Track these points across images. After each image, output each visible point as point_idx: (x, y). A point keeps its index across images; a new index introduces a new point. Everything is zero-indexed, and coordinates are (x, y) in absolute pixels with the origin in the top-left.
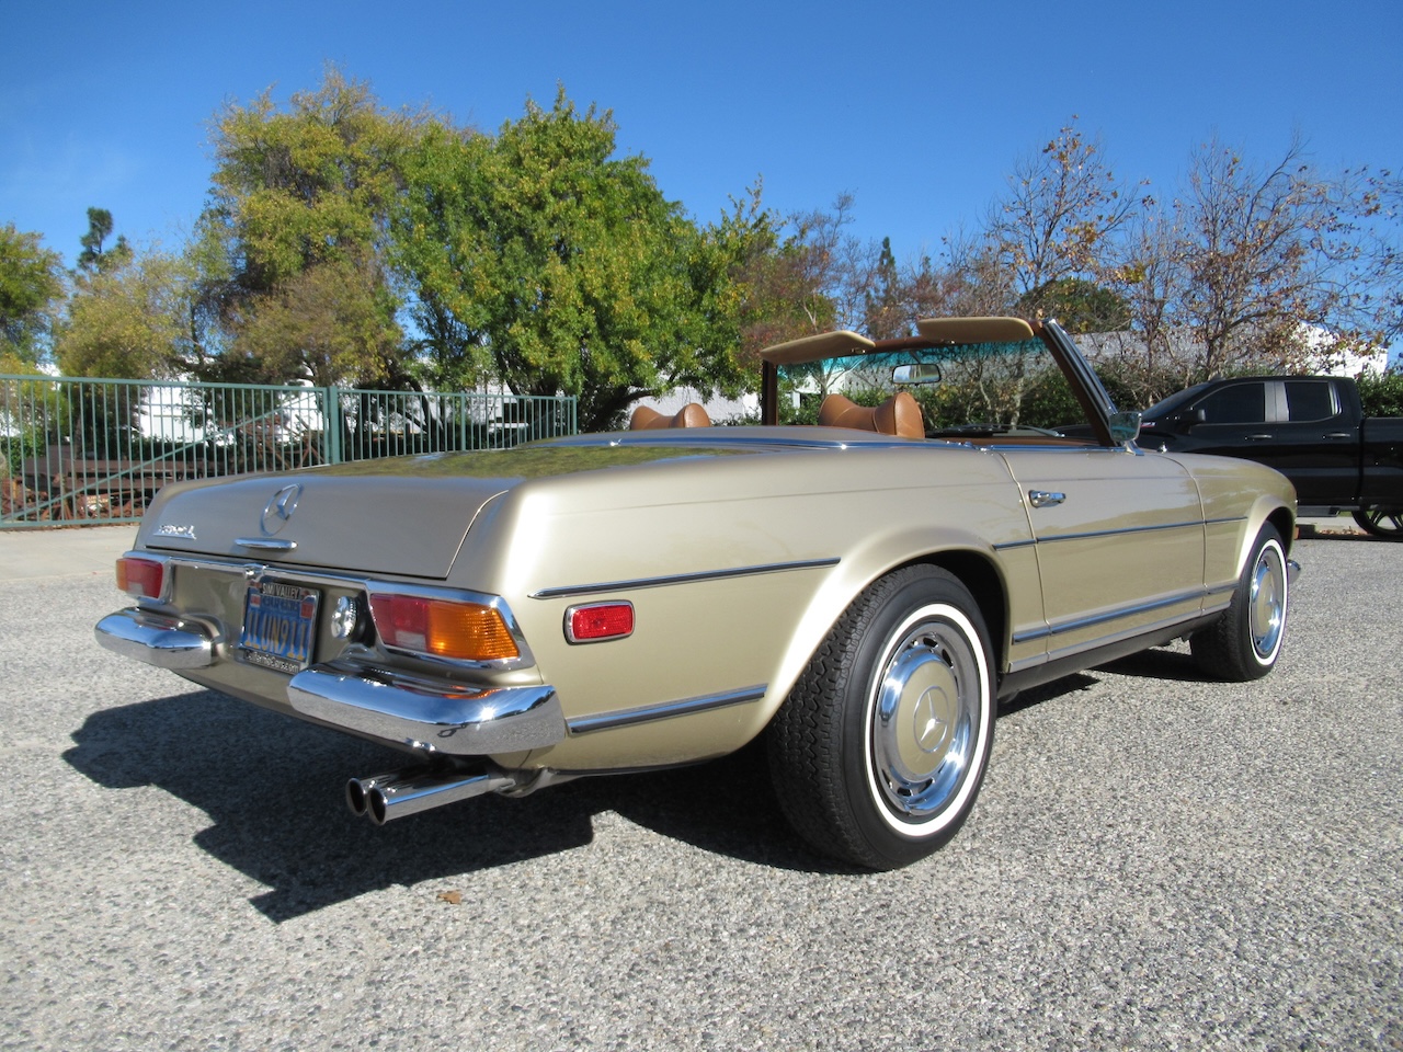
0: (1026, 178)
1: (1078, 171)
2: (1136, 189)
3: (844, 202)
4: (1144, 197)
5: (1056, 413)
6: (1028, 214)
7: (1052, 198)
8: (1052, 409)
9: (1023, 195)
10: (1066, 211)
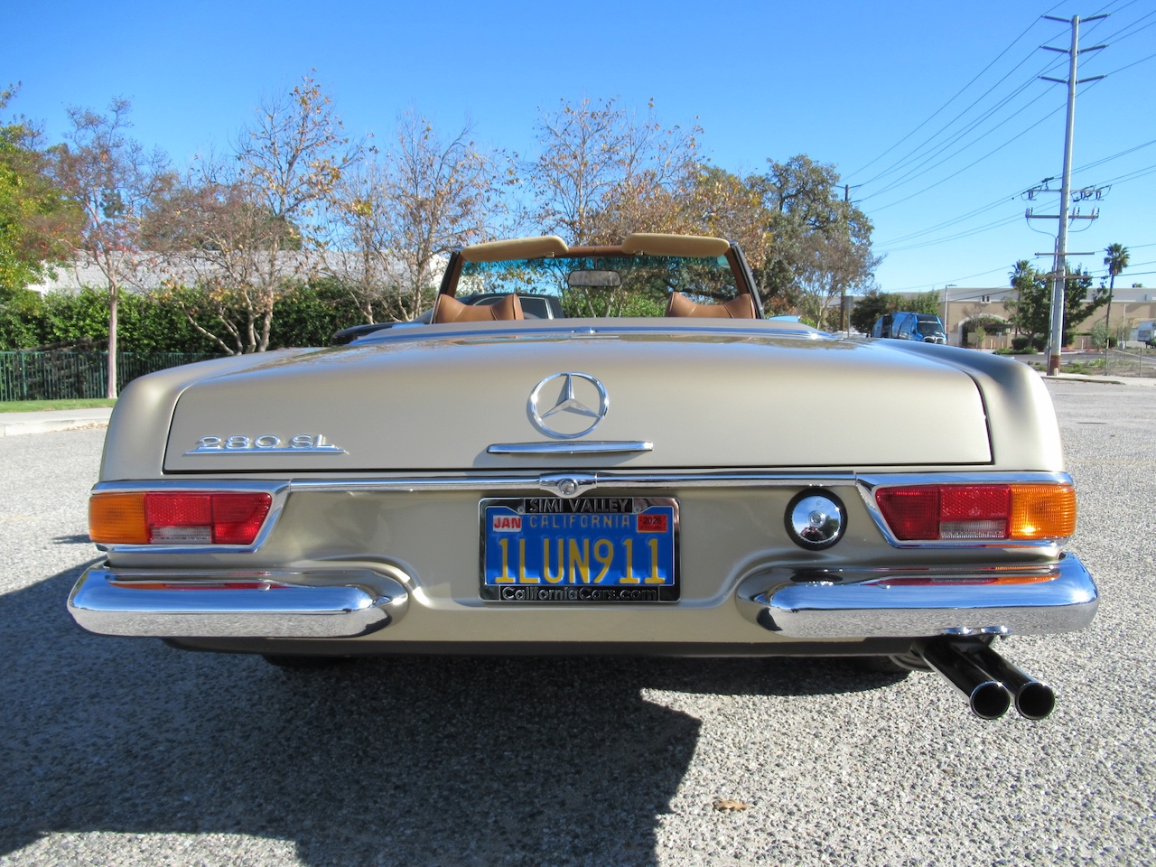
0: (271, 114)
1: (315, 116)
2: (363, 140)
3: (121, 107)
4: (371, 147)
5: (289, 314)
6: (273, 144)
7: (295, 133)
8: (285, 311)
9: (268, 127)
10: (307, 147)
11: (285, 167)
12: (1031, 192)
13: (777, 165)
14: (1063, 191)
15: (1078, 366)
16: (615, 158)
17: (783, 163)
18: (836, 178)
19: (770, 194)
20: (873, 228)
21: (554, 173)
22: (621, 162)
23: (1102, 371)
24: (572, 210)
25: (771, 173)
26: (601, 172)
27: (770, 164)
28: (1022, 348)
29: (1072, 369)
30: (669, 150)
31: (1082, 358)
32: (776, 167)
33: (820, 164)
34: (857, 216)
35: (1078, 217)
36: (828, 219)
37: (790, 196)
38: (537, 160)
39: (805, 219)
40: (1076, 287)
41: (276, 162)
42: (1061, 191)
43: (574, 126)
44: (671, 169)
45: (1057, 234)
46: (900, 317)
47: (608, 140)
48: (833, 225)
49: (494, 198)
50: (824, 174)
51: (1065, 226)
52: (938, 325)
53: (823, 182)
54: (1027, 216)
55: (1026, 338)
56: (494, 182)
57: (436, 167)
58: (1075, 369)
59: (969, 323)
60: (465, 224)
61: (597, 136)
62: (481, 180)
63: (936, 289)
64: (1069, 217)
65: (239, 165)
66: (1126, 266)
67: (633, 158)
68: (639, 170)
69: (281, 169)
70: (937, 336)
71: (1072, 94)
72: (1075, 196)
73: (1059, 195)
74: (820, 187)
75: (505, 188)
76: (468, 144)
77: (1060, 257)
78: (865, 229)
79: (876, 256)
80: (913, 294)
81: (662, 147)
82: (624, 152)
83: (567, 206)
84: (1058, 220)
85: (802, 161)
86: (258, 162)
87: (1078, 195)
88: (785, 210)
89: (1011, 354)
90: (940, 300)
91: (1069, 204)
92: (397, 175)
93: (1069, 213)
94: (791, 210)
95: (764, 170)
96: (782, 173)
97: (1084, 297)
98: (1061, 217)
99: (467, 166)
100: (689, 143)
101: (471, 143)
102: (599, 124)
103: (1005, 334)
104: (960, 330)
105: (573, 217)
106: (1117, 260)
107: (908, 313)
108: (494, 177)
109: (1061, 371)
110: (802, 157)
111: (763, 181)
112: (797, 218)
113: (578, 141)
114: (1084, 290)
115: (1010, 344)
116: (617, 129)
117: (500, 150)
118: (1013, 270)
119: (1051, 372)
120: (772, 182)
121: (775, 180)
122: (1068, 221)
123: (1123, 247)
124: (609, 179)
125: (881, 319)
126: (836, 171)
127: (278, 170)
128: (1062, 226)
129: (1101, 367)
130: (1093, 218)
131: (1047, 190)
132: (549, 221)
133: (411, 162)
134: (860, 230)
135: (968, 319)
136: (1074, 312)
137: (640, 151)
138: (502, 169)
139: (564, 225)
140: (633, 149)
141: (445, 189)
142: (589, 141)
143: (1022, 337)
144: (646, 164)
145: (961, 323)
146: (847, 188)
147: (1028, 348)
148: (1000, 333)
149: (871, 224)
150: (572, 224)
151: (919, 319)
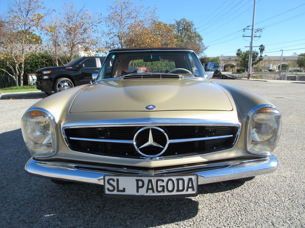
2: (50, 7)
7: (27, 5)
10: (31, 9)
11: (25, 16)
12: (244, 29)
13: (177, 21)
14: (252, 30)
15: (255, 77)
16: (131, 16)
17: (179, 20)
18: (193, 25)
19: (175, 29)
20: (203, 39)
21: (113, 20)
22: (133, 18)
23: (261, 78)
24: (118, 32)
25: (175, 23)
26: (127, 20)
27: (175, 21)
28: (239, 72)
29: (253, 77)
30: (147, 14)
31: (255, 74)
32: (177, 22)
33: (189, 21)
34: (199, 36)
35: (256, 37)
36: (191, 36)
37: (181, 30)
38: (107, 16)
39: (185, 36)
40: (254, 56)
41: (22, 15)
42: (252, 29)
43: (119, 6)
44: (148, 20)
45: (250, 41)
46: (209, 64)
47: (129, 11)
48: (192, 38)
49: (95, 28)
50: (190, 23)
51: (253, 39)
52: (219, 66)
53: (189, 26)
54: (243, 36)
55: (240, 69)
56: (94, 23)
57: (76, 17)
58: (254, 77)
59: (225, 65)
60: (85, 36)
61: (125, 9)
62: (90, 21)
63: (218, 56)
64: (254, 37)
65: (9, 15)
66: (264, 50)
67: (136, 16)
68: (138, 20)
69: (23, 16)
70: (219, 69)
71: (255, 2)
72: (255, 31)
73: (251, 30)
74: (189, 27)
75: (97, 25)
76: (85, 11)
77: (251, 47)
78: (201, 39)
79: (206, 46)
80: (213, 57)
81: (145, 13)
82: (134, 15)
83: (117, 31)
84: (251, 37)
85: (184, 20)
86: (15, 14)
87: (256, 31)
88: (179, 34)
89: (237, 73)
90: (219, 59)
91: (254, 33)
92: (63, 20)
93: (254, 36)
94: (181, 34)
95: (174, 23)
96: (178, 23)
97: (256, 58)
98: (252, 37)
99: (85, 18)
100: (153, 12)
101: (86, 10)
102: (126, 6)
103: (235, 68)
104: (223, 67)
105: (119, 34)
106: (262, 49)
107: (211, 63)
108: (94, 21)
109: (251, 78)
110: (184, 19)
111: (173, 25)
112: (183, 36)
113: (120, 11)
114: (256, 56)
115: (236, 71)
116: (132, 7)
117: (96, 13)
118: (237, 51)
119: (248, 78)
120: (176, 26)
121: (176, 25)
122: (253, 38)
123: (263, 45)
124: (129, 23)
125: (205, 64)
126: (193, 23)
127: (23, 17)
128: (252, 39)
129: (260, 77)
130: (260, 37)
131: (248, 29)
132: (112, 35)
133: (67, 16)
134: (199, 40)
135: (225, 64)
136: (254, 62)
137: (138, 14)
138: (97, 19)
139: (116, 36)
140: (136, 14)
141: (78, 24)
142: (123, 11)
143: (239, 69)
144: (141, 18)
145: (224, 65)
146: (195, 28)
147: (241, 72)
148: (234, 68)
149: (202, 38)
150: (118, 36)
151: (215, 64)
